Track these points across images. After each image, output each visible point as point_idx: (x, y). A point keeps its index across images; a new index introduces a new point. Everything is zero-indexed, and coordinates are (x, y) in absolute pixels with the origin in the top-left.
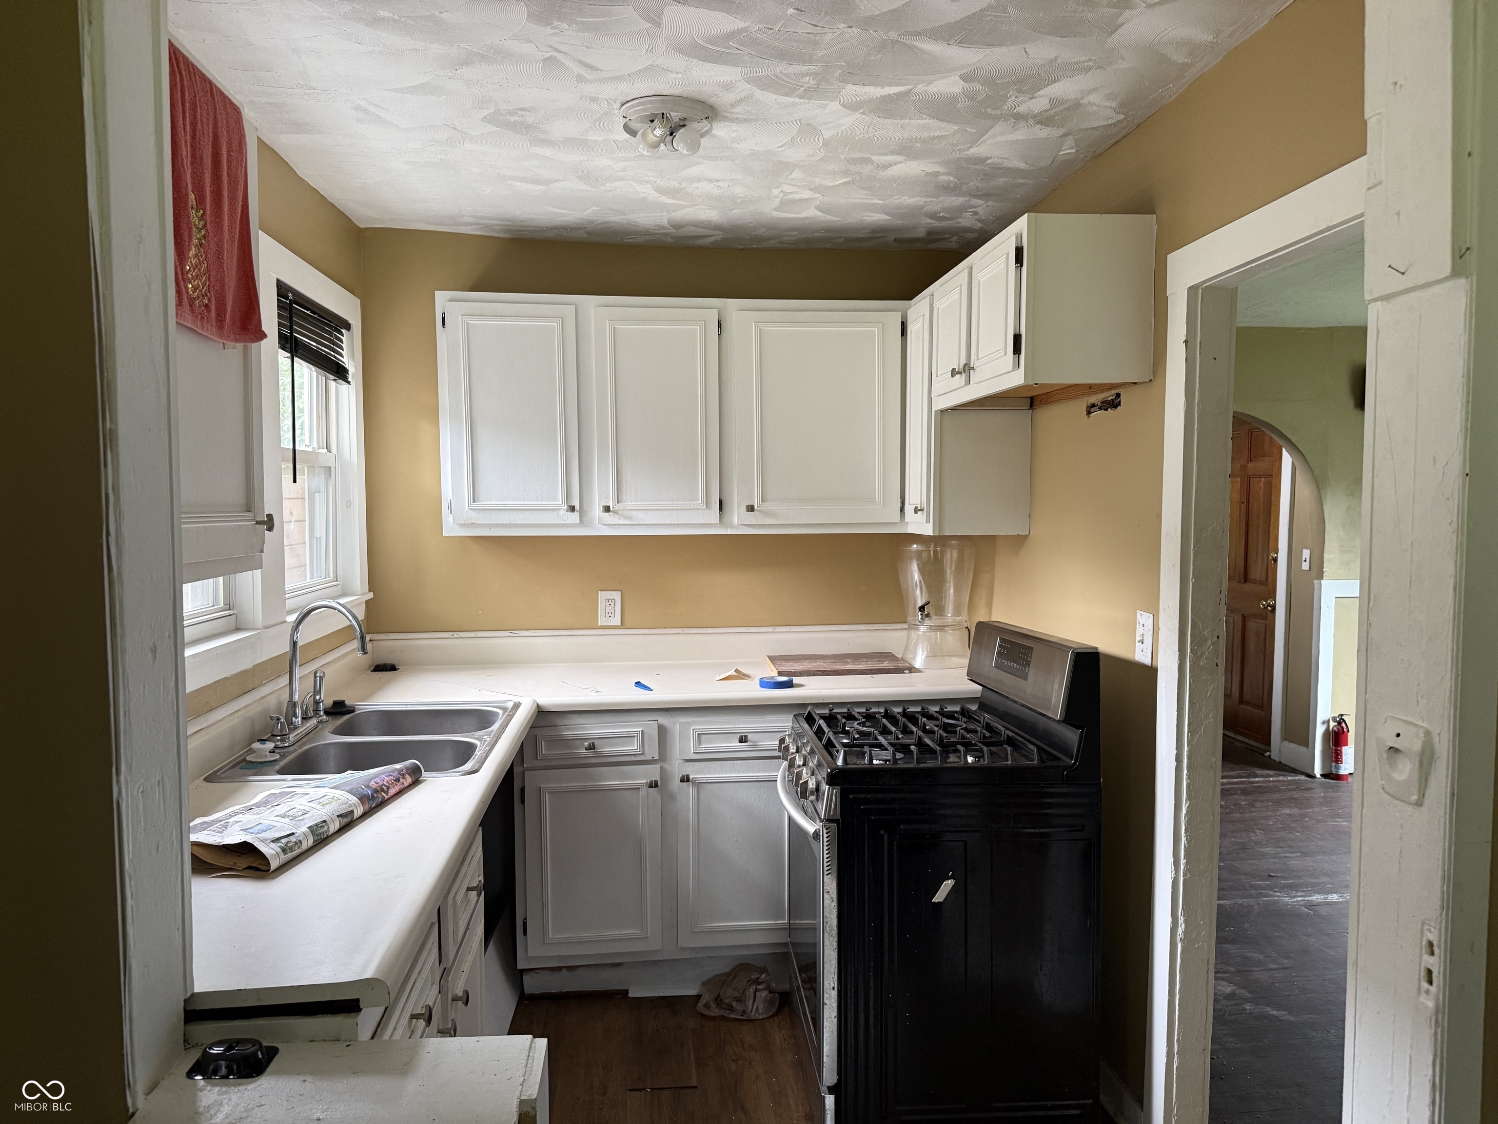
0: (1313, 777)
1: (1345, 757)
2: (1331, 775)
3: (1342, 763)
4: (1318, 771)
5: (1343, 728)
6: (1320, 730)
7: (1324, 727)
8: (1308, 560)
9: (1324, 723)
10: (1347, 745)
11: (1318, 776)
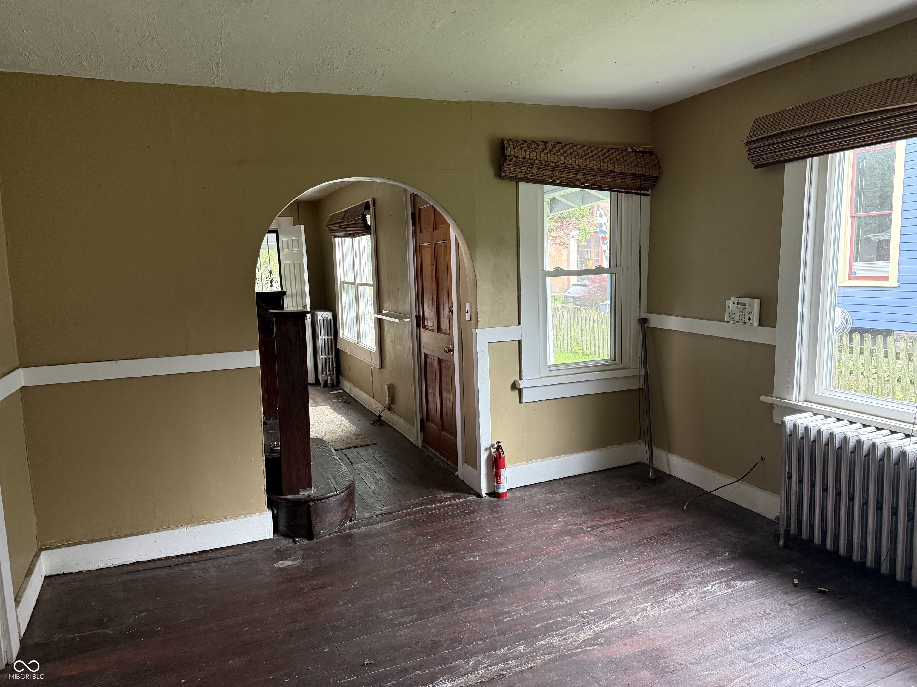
0: (479, 496)
1: (503, 478)
2: (493, 494)
3: (501, 484)
4: (484, 491)
5: (500, 453)
6: (484, 456)
7: (487, 453)
8: (469, 311)
9: (486, 449)
10: (504, 467)
11: (484, 495)
